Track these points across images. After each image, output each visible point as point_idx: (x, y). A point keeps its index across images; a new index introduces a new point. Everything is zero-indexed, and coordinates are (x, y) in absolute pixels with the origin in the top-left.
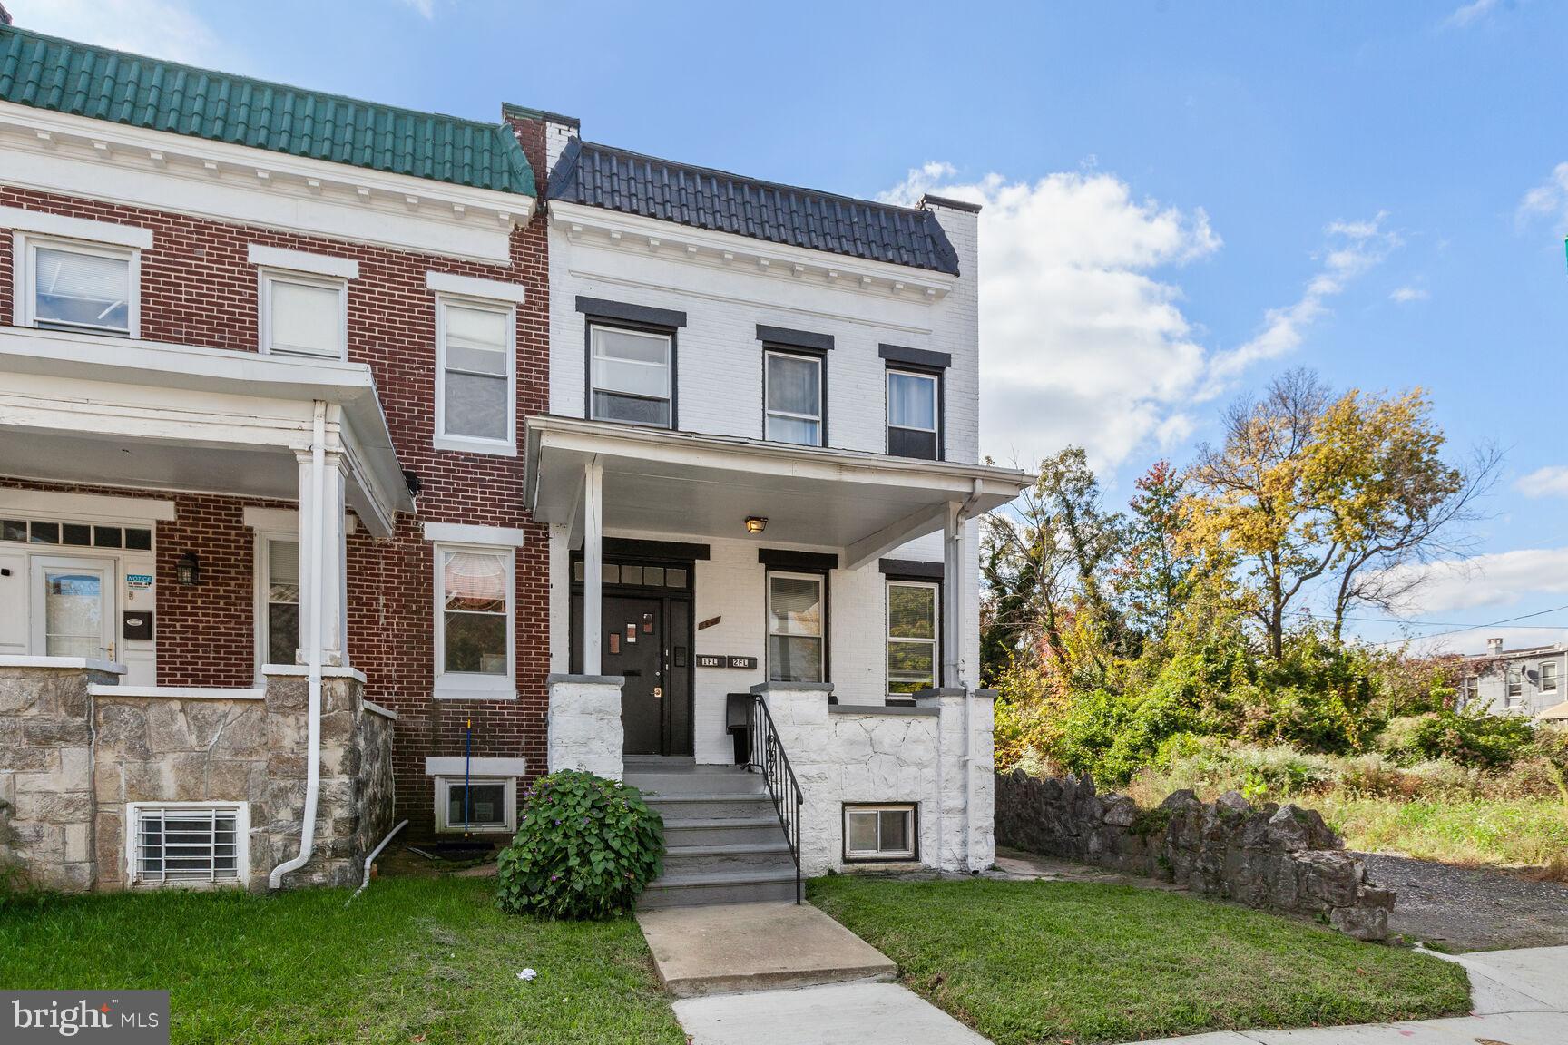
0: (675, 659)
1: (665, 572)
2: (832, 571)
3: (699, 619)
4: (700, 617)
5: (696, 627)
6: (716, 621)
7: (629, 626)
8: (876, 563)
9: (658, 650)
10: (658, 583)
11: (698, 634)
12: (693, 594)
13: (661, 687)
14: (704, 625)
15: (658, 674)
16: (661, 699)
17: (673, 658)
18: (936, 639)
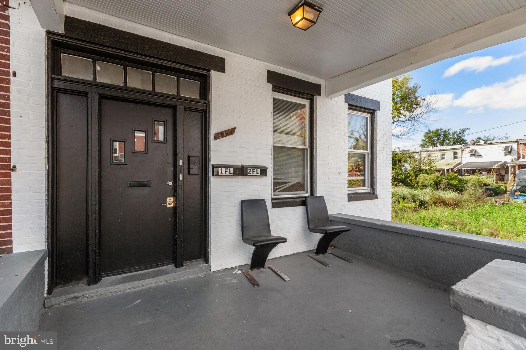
0: (189, 169)
1: (178, 80)
2: (317, 98)
3: (214, 129)
4: (215, 128)
5: (212, 137)
6: (231, 132)
7: (137, 134)
8: (343, 97)
9: (171, 159)
10: (172, 91)
11: (214, 144)
12: (208, 105)
13: (174, 196)
14: (219, 136)
15: (170, 183)
16: (175, 209)
17: (186, 167)
18: (369, 151)
